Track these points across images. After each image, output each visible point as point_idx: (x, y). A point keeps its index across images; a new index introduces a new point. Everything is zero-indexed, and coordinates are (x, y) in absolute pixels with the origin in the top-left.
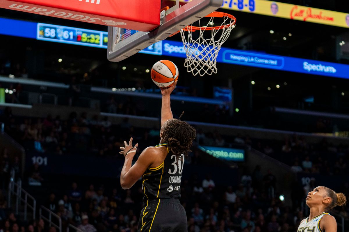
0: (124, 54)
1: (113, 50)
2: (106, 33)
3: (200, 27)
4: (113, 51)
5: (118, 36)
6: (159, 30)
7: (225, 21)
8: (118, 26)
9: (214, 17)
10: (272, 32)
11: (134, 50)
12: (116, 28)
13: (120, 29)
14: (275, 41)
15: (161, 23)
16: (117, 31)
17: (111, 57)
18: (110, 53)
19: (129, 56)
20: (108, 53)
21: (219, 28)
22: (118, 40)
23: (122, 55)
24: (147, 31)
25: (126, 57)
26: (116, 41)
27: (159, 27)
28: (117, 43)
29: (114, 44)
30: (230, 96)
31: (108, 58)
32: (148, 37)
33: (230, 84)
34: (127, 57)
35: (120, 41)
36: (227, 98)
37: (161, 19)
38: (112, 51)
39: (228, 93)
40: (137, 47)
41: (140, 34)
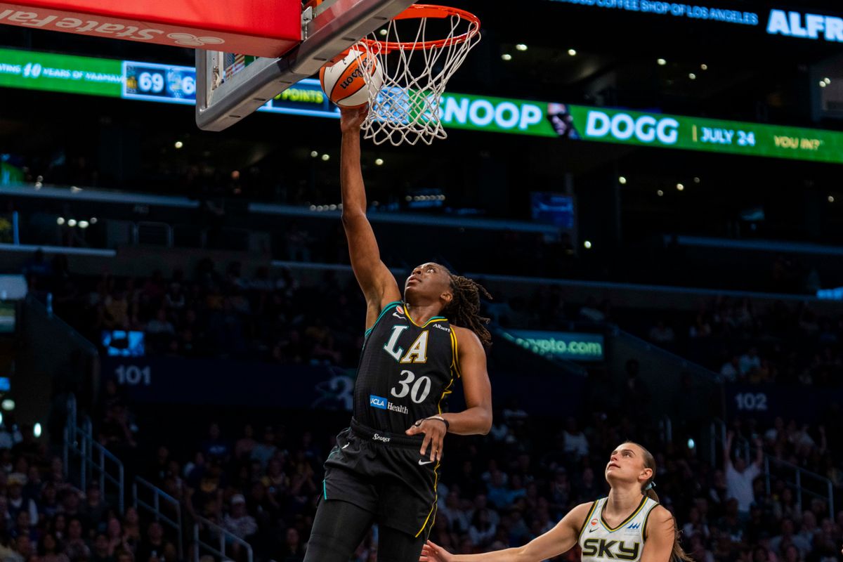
0: (231, 112)
1: (208, 103)
2: (193, 70)
3: (399, 43)
4: (208, 106)
5: (218, 72)
6: (301, 51)
7: (453, 29)
8: (217, 48)
9: (428, 19)
11: (250, 102)
12: (214, 53)
13: (221, 54)
15: (304, 37)
16: (215, 62)
17: (205, 120)
18: (201, 110)
19: (243, 115)
20: (199, 110)
21: (444, 42)
22: (219, 80)
23: (226, 116)
24: (275, 57)
25: (237, 120)
26: (215, 83)
27: (299, 46)
28: (216, 87)
29: (210, 92)
31: (199, 122)
32: (278, 70)
34: (240, 119)
35: (223, 82)
37: (304, 28)
38: (206, 107)
40: (256, 95)
41: (264, 63)
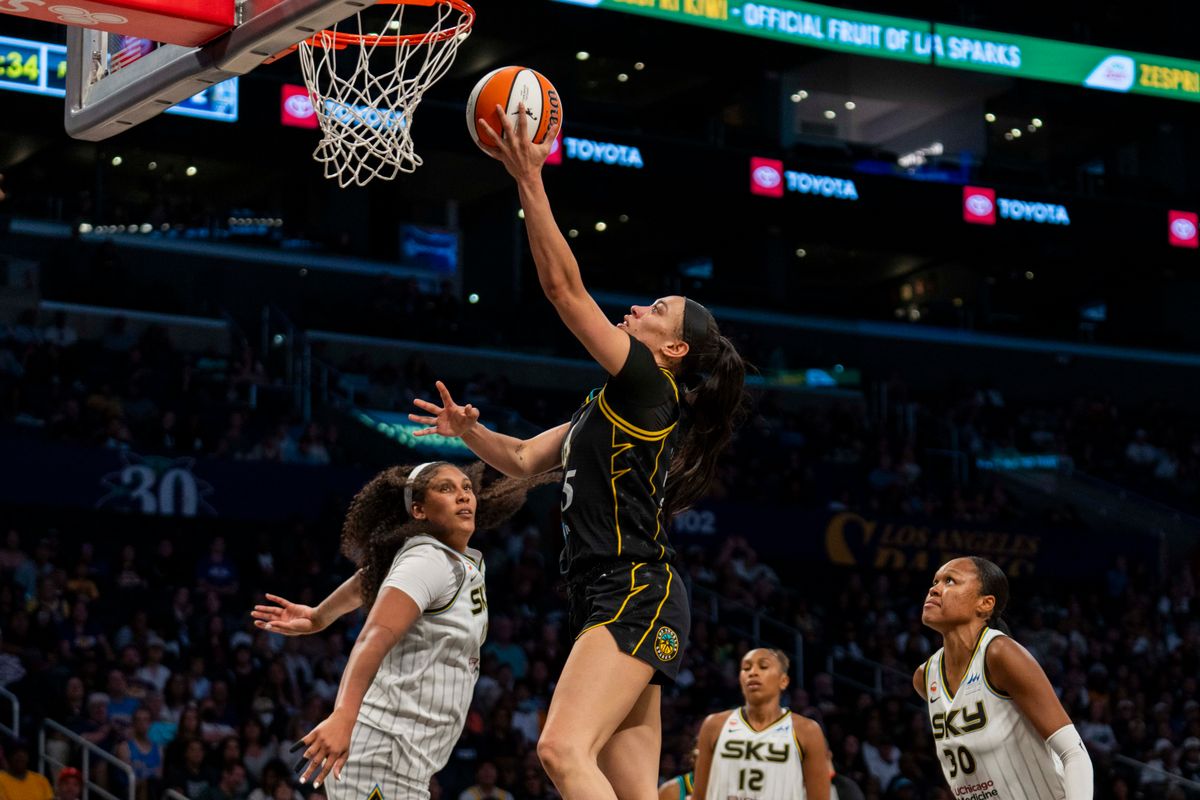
0: (120, 116)
1: (83, 101)
2: (62, 49)
3: (361, 36)
4: (84, 106)
5: (99, 59)
6: (232, 43)
7: (440, 21)
8: (101, 27)
9: (406, 6)
10: (583, 55)
11: (149, 104)
12: (94, 32)
13: (105, 35)
14: (592, 84)
15: (239, 21)
16: (96, 45)
17: (79, 124)
18: (73, 111)
19: (135, 122)
20: (70, 110)
21: (423, 38)
22: (101, 71)
23: (112, 120)
24: (193, 45)
25: (126, 127)
26: (95, 74)
27: (230, 33)
28: (96, 80)
29: (87, 85)
30: (451, 254)
31: (69, 126)
32: (196, 63)
33: (452, 216)
34: (130, 126)
35: (107, 74)
36: (442, 262)
37: (237, 9)
38: (81, 108)
39: (445, 245)
40: (161, 96)
41: (174, 53)
